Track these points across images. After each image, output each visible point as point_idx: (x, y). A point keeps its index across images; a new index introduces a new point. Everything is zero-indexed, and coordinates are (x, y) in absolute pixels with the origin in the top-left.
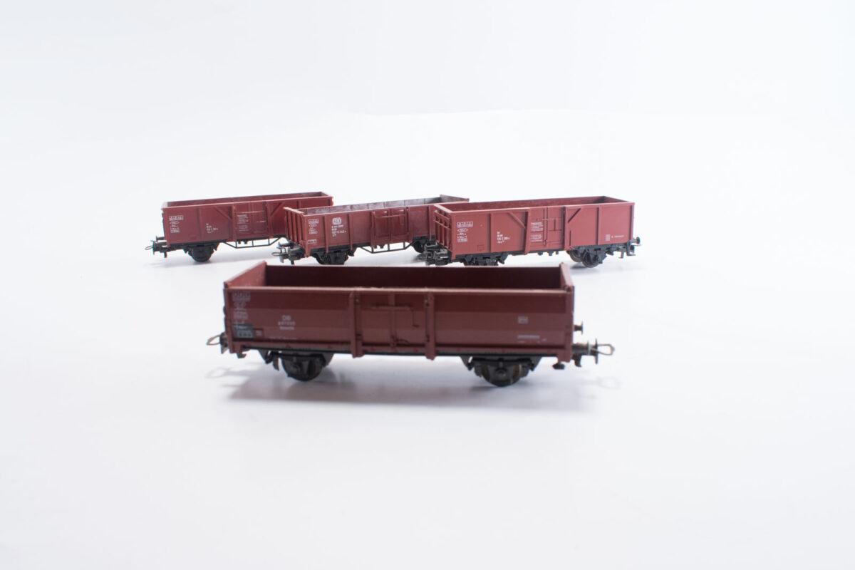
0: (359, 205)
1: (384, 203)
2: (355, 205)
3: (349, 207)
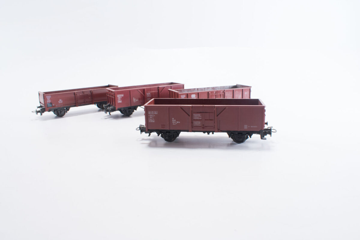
0: (201, 88)
1: (212, 88)
2: (199, 88)
3: (196, 90)
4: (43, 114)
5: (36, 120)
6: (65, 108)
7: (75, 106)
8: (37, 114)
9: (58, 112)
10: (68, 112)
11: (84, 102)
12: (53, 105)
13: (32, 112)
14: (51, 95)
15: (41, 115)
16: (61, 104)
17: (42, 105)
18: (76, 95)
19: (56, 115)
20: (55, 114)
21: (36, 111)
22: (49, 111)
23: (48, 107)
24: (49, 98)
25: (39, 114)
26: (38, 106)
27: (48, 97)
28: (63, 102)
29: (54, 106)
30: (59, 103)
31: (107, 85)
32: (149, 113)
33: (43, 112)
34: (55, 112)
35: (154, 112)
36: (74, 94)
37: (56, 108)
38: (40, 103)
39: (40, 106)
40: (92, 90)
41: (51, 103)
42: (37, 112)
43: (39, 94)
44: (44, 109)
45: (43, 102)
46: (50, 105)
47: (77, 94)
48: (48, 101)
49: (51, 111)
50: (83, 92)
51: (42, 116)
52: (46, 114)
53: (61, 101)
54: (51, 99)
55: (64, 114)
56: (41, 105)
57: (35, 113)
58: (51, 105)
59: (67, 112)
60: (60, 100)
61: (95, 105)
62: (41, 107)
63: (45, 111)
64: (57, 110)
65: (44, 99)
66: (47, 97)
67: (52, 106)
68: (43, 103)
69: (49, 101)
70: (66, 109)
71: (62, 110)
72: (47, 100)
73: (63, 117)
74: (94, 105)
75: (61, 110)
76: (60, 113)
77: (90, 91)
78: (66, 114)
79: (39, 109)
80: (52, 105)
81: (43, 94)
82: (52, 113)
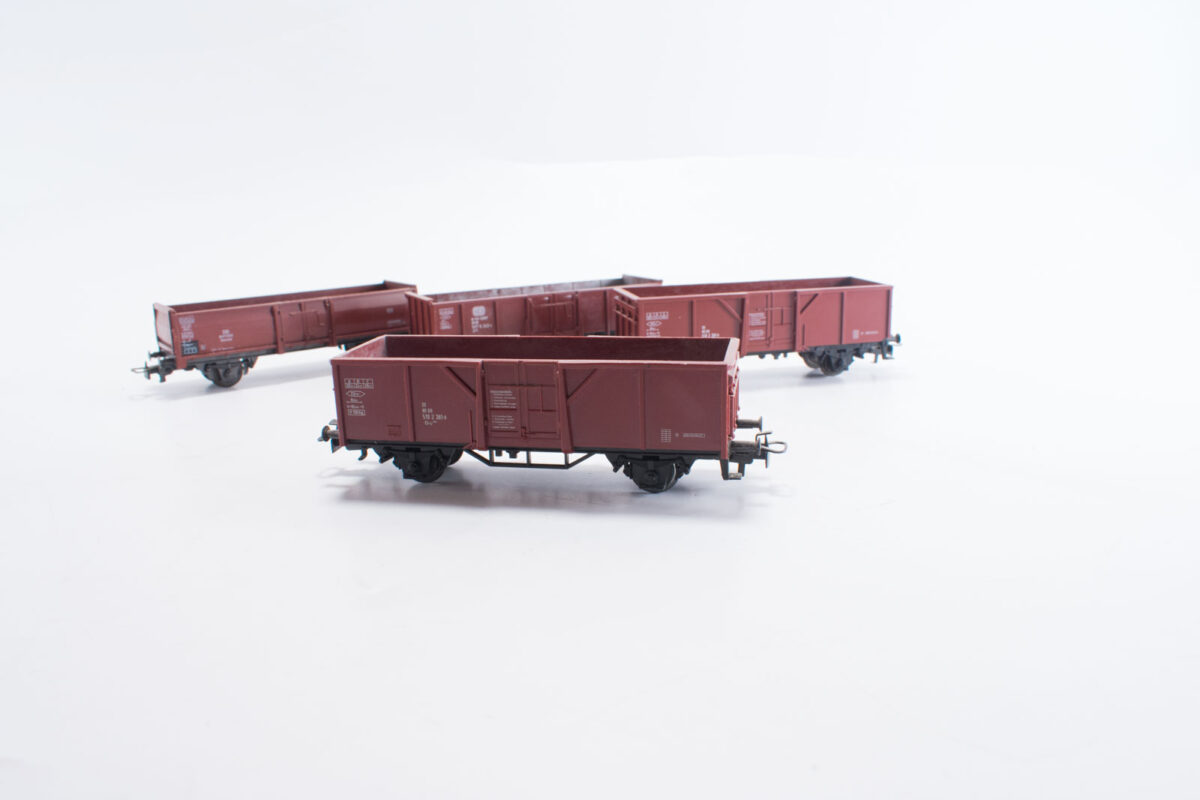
4: (168, 377)
5: (147, 396)
6: (241, 360)
7: (275, 351)
8: (149, 378)
9: (216, 371)
10: (250, 370)
11: (304, 340)
12: (203, 347)
13: (133, 370)
14: (194, 315)
15: (163, 380)
16: (226, 344)
17: (165, 348)
18: (276, 313)
19: (210, 383)
20: (206, 376)
21: (147, 367)
22: (189, 368)
23: (183, 355)
24: (189, 326)
25: (156, 377)
26: (152, 353)
27: (187, 323)
28: (234, 338)
29: (205, 353)
30: (222, 340)
31: (379, 281)
32: (348, 385)
33: (169, 371)
34: (209, 370)
35: (361, 382)
36: (272, 310)
37: (211, 357)
38: (159, 340)
39: (157, 350)
40: (330, 297)
41: (195, 342)
42: (150, 371)
43: (156, 312)
44: (172, 360)
45: (167, 337)
46: (192, 349)
47: (279, 313)
48: (184, 336)
49: (195, 370)
50: (300, 305)
51: (164, 383)
52: (179, 376)
53: (226, 336)
54: (193, 328)
55: (238, 378)
56: (160, 348)
57: (142, 375)
58: (195, 348)
59: (246, 372)
60: (226, 332)
61: (340, 347)
62: (161, 354)
63: (175, 368)
64: (214, 364)
65: (172, 327)
66: (182, 321)
67: (200, 352)
68: (170, 342)
69: (187, 335)
70: (246, 361)
71: (230, 366)
72: (181, 330)
73: (234, 389)
74: (337, 348)
75: (228, 364)
76: (223, 375)
77: (324, 302)
78: (244, 377)
79: (155, 362)
80: (199, 349)
81: (170, 313)
82: (196, 375)
